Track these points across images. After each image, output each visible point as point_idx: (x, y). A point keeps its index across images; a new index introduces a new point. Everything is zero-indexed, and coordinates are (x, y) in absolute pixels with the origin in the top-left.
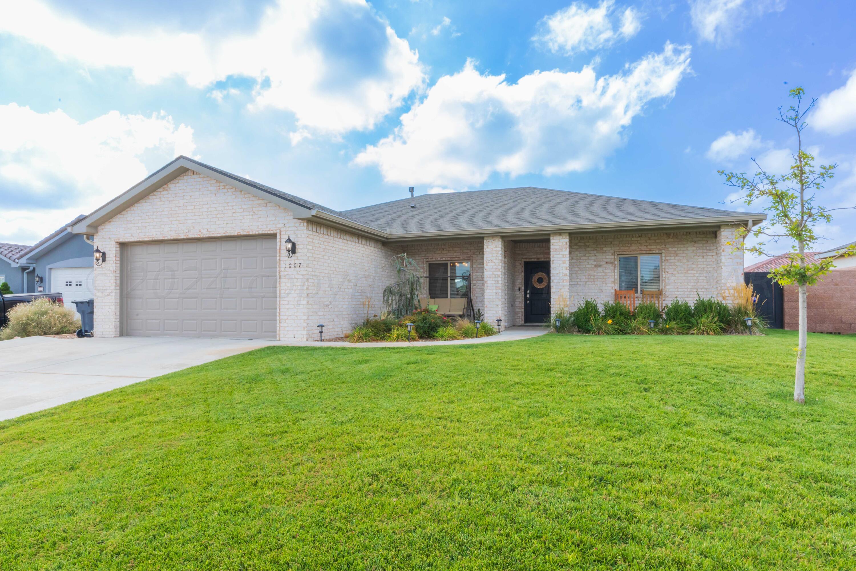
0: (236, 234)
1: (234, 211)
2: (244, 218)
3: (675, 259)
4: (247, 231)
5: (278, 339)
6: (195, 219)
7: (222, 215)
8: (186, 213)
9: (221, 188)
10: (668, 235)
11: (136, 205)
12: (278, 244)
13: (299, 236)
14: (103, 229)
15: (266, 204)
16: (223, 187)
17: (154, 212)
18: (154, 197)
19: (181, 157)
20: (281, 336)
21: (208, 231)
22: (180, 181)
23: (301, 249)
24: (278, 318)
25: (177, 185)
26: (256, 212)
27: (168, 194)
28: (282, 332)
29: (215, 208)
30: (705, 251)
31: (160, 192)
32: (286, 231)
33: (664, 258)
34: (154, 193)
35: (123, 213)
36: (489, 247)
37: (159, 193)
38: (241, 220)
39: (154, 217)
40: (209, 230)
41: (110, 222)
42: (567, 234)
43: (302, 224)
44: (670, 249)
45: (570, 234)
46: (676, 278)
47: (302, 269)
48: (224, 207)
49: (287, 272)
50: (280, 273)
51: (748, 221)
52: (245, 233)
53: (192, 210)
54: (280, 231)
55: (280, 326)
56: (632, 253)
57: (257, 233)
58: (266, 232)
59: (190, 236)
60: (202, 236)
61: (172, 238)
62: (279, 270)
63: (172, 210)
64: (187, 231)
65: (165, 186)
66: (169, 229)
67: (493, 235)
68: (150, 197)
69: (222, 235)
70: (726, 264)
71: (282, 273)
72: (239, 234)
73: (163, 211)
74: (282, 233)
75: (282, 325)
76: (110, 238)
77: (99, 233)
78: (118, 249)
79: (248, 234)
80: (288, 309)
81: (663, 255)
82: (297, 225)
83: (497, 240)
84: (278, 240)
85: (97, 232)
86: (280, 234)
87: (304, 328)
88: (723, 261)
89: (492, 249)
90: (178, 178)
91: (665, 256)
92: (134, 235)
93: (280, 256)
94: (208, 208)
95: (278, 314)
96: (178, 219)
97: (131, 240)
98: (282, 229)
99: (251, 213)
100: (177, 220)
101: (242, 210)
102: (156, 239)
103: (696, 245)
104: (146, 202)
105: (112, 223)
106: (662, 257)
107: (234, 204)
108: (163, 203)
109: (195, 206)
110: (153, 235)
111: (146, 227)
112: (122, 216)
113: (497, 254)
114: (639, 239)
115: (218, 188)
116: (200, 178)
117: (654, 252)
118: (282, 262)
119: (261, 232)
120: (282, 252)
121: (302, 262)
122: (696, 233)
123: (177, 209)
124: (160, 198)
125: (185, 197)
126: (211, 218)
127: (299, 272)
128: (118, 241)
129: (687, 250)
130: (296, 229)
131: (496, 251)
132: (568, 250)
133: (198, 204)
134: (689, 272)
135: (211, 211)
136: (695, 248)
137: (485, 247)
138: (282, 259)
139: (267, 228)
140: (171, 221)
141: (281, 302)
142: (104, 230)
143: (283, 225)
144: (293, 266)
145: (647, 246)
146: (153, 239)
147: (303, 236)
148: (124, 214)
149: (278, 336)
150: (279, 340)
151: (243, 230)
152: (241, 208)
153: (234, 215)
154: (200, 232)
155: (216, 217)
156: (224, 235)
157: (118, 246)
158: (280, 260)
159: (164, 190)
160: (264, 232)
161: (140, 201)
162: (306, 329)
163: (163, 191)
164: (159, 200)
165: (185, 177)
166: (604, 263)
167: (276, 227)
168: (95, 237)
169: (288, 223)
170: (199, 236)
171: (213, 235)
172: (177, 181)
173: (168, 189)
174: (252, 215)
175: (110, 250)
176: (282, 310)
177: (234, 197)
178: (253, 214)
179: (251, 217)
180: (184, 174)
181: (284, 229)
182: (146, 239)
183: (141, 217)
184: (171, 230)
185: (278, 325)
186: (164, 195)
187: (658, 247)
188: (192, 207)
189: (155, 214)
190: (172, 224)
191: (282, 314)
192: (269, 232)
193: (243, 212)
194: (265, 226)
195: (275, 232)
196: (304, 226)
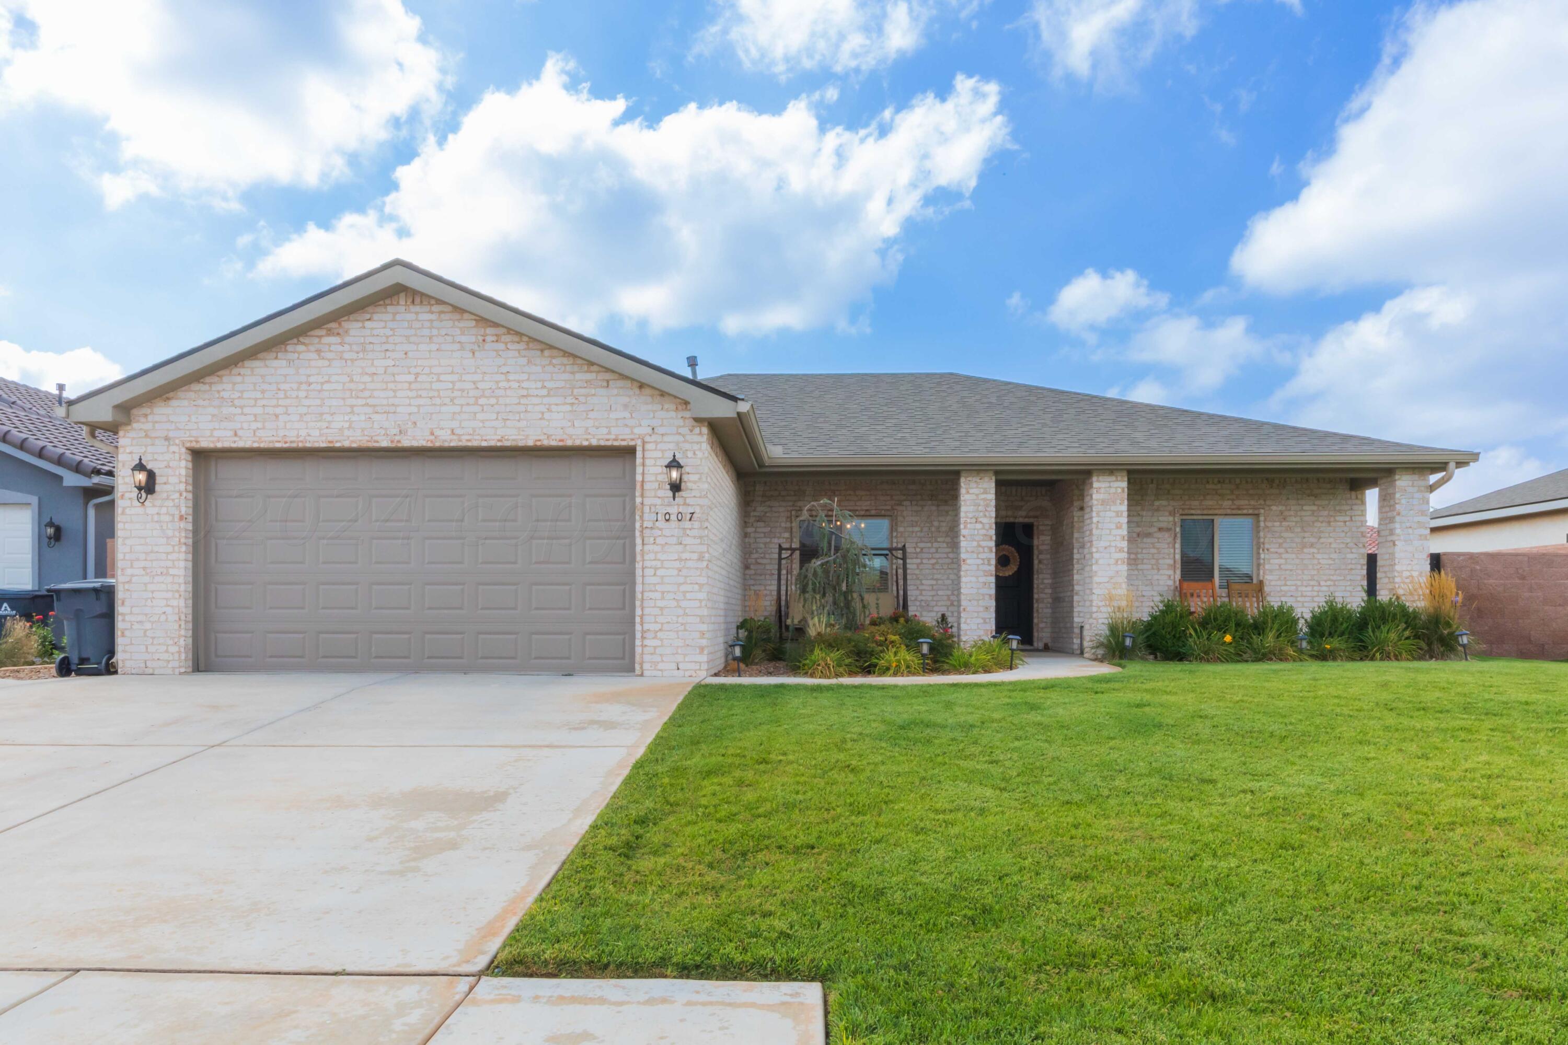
0: (530, 443)
1: (524, 392)
2: (549, 410)
3: (1281, 526)
4: (558, 438)
5: (638, 671)
6: (419, 406)
7: (493, 401)
8: (394, 391)
9: (489, 339)
10: (1271, 482)
11: (247, 363)
12: (639, 470)
13: (690, 454)
14: (146, 416)
15: (608, 381)
16: (494, 338)
17: (301, 383)
18: (301, 348)
19: (397, 263)
20: (646, 666)
21: (453, 433)
22: (375, 317)
23: (695, 482)
24: (638, 627)
25: (368, 324)
26: (582, 399)
27: (341, 344)
28: (647, 658)
29: (474, 383)
30: (1331, 513)
31: (320, 337)
32: (656, 443)
33: (1262, 524)
34: (301, 339)
35: (208, 379)
36: (971, 491)
37: (316, 340)
38: (543, 413)
39: (302, 394)
40: (458, 431)
41: (168, 399)
42: (1125, 474)
43: (697, 430)
44: (1274, 508)
45: (1129, 472)
46: (1283, 561)
47: (696, 524)
48: (497, 382)
49: (661, 529)
50: (642, 532)
51: (1447, 463)
52: (554, 443)
53: (410, 383)
54: (644, 443)
55: (643, 646)
56: (1205, 512)
57: (586, 443)
58: (609, 443)
59: (406, 442)
60: (437, 444)
61: (354, 445)
62: (641, 526)
63: (352, 381)
64: (396, 431)
65: (333, 325)
66: (347, 425)
67: (978, 469)
68: (290, 348)
69: (492, 443)
70: (1402, 537)
71: (647, 532)
72: (539, 443)
73: (328, 382)
74: (647, 446)
75: (646, 642)
76: (167, 439)
77: (135, 425)
78: (190, 465)
79: (561, 444)
80: (661, 608)
81: (1262, 518)
82: (685, 430)
83: (986, 479)
84: (639, 461)
85: (129, 423)
86: (644, 450)
87: (702, 649)
88: (1398, 531)
89: (977, 495)
90: (370, 309)
91: (1265, 520)
92: (240, 433)
93: (642, 496)
94: (453, 383)
95: (638, 619)
96: (370, 401)
97: (234, 445)
98: (647, 439)
99: (570, 400)
100: (367, 405)
101: (544, 392)
102: (308, 445)
103: (1318, 502)
104: (276, 358)
105: (174, 403)
106: (1259, 521)
107: (525, 377)
108: (326, 363)
109: (417, 375)
110: (298, 436)
111: (277, 416)
112: (207, 387)
113: (987, 506)
114: (1219, 486)
115: (481, 338)
116: (432, 313)
117: (1245, 512)
118: (647, 509)
119: (594, 442)
120: (646, 486)
121: (697, 510)
122: (1318, 480)
123: (367, 379)
124: (318, 351)
125: (388, 354)
126: (462, 405)
127: (688, 532)
128: (195, 445)
129: (1302, 510)
130: (681, 439)
131: (984, 500)
132: (1126, 502)
133: (427, 370)
134: (1305, 550)
135: (462, 390)
136: (1315, 508)
137: (963, 491)
138: (647, 501)
139: (609, 433)
140: (352, 406)
141: (646, 594)
142: (150, 418)
143: (649, 430)
144: (673, 517)
145: (1233, 500)
146: (301, 445)
147: (699, 454)
148: (211, 384)
149: (637, 667)
150: (642, 675)
151: (549, 437)
152: (544, 387)
153: (523, 401)
154: (432, 434)
155: (476, 404)
156: (499, 444)
157: (189, 458)
158: (642, 504)
159: (330, 333)
160: (602, 443)
161: (260, 355)
162: (706, 652)
163: (328, 335)
164: (314, 356)
165: (389, 308)
166: (1156, 529)
167: (632, 433)
168: (121, 433)
169: (662, 426)
170: (429, 444)
171: (469, 444)
172: (368, 316)
173: (341, 331)
174: (572, 404)
175: (168, 467)
176: (647, 611)
177: (524, 361)
178: (574, 401)
179: (569, 408)
180: (388, 301)
181: (654, 438)
182: (278, 445)
183: (263, 392)
184: (349, 428)
185: (638, 642)
186: (330, 345)
187: (1252, 502)
188: (411, 378)
189: (304, 387)
190: (352, 412)
191: (646, 619)
192: (616, 443)
193: (548, 395)
194: (605, 431)
195: (632, 443)
196: (701, 434)
